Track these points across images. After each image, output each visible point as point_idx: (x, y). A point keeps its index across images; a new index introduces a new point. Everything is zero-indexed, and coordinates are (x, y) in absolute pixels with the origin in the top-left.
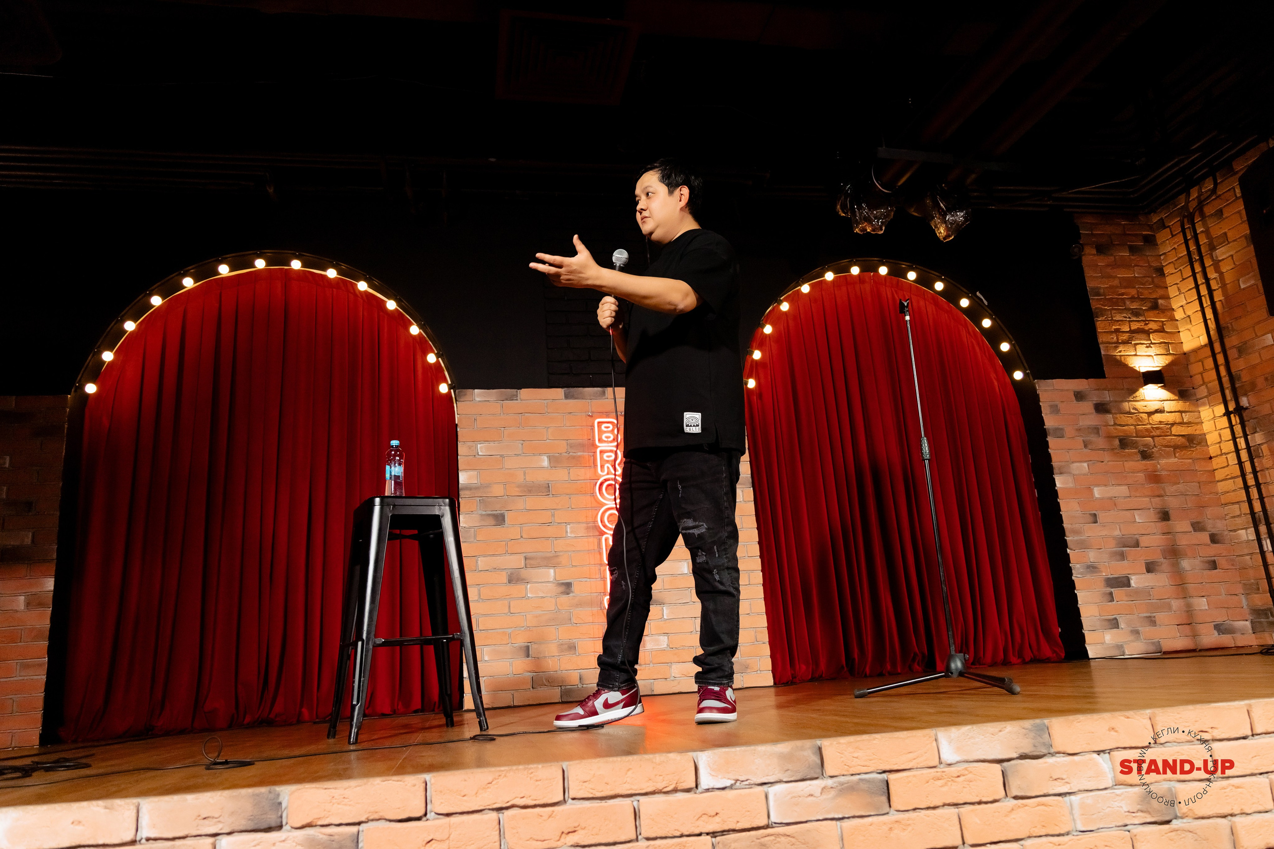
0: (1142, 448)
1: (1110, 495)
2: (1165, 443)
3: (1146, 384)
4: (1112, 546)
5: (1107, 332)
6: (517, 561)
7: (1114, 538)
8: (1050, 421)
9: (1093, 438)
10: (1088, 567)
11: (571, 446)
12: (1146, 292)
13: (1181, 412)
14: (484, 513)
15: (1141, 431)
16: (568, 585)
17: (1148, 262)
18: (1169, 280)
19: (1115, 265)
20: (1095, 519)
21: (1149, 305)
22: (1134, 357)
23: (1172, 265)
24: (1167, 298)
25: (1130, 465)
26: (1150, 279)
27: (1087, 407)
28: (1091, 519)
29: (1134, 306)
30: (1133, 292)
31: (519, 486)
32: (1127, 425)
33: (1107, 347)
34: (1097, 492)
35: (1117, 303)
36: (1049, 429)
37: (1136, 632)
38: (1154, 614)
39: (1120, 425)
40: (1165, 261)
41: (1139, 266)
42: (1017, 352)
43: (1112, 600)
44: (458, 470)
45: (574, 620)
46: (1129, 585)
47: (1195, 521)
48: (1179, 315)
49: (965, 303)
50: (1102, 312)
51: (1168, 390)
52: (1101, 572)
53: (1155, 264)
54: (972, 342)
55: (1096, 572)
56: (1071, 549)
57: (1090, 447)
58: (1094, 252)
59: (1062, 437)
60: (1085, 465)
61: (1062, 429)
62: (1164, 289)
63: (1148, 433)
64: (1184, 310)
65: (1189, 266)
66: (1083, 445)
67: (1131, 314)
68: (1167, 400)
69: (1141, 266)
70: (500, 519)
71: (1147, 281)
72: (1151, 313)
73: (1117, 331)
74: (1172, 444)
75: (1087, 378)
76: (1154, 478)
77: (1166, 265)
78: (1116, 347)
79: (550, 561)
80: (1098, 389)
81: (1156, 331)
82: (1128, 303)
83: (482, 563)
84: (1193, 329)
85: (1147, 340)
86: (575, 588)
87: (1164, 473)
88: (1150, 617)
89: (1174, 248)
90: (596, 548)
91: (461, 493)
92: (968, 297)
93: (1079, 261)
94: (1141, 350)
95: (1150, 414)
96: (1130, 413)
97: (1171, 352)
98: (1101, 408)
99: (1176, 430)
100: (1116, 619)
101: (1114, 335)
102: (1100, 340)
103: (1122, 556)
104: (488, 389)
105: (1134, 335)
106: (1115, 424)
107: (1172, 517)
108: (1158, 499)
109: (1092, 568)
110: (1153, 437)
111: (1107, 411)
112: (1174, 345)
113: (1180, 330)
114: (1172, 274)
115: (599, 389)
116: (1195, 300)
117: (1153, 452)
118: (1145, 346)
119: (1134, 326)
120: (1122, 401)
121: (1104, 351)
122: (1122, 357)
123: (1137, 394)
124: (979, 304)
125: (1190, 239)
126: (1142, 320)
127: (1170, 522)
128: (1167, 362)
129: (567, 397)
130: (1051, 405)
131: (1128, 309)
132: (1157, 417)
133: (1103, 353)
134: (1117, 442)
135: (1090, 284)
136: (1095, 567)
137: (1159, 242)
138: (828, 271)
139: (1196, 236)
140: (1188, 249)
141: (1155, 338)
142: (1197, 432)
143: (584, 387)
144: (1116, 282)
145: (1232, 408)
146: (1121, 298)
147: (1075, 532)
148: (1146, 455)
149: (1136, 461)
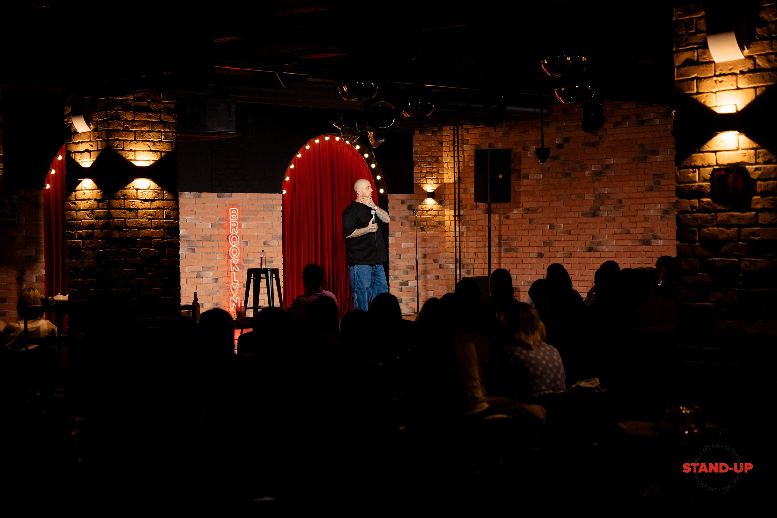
0: (421, 226)
1: (407, 247)
2: (430, 224)
3: (428, 198)
4: (404, 269)
5: (417, 172)
6: (199, 269)
7: (406, 265)
9: (405, 221)
10: (395, 277)
11: (219, 219)
12: (435, 153)
13: (438, 210)
14: (188, 247)
15: (422, 218)
16: (216, 279)
17: (438, 139)
18: (444, 148)
19: (425, 140)
21: (435, 159)
22: (425, 184)
23: (446, 142)
24: (442, 156)
27: (405, 207)
28: (399, 257)
29: (429, 160)
30: (430, 153)
31: (200, 237)
32: (418, 216)
33: (416, 179)
34: (403, 245)
35: (423, 158)
37: (407, 304)
38: (414, 297)
40: (445, 139)
41: (434, 141)
42: (383, 181)
43: (401, 291)
44: (179, 228)
45: (218, 294)
46: (408, 285)
47: (435, 259)
48: (445, 166)
49: (366, 156)
50: (417, 163)
51: (435, 200)
52: (399, 279)
53: (440, 140)
54: (364, 170)
55: (398, 279)
56: (390, 269)
57: (403, 225)
58: (418, 133)
59: (394, 220)
60: (400, 233)
62: (442, 152)
63: (424, 220)
64: (447, 164)
65: (453, 146)
66: (401, 225)
67: (427, 164)
68: (434, 205)
70: (193, 250)
71: (436, 148)
72: (435, 164)
73: (421, 172)
74: (433, 225)
75: (407, 194)
76: (425, 240)
77: (445, 141)
78: (420, 180)
79: (210, 269)
80: (410, 199)
81: (435, 173)
82: (427, 158)
83: (188, 269)
84: (449, 174)
85: (431, 177)
86: (219, 280)
87: (428, 238)
88: (412, 298)
89: (449, 135)
91: (181, 238)
92: (368, 153)
93: (412, 137)
94: (429, 181)
95: (427, 211)
96: (420, 210)
97: (439, 182)
98: (410, 208)
99: (436, 219)
100: (401, 299)
101: (420, 174)
102: (414, 177)
103: (407, 273)
104: (191, 192)
105: (427, 174)
107: (428, 256)
108: (423, 249)
110: (426, 221)
111: (412, 210)
112: (441, 179)
113: (445, 173)
114: (446, 146)
115: (230, 194)
116: (452, 162)
117: (425, 228)
118: (430, 179)
119: (428, 170)
120: (418, 205)
122: (421, 185)
123: (424, 202)
124: (371, 156)
125: (456, 135)
126: (431, 167)
127: (427, 259)
128: (437, 187)
129: (218, 197)
130: (393, 206)
131: (427, 162)
132: (429, 212)
133: (414, 182)
134: (413, 223)
135: (415, 149)
136: (397, 278)
137: (444, 129)
138: (317, 139)
139: (458, 135)
140: (454, 138)
141: (434, 176)
142: (443, 220)
143: (225, 193)
144: (424, 148)
145: (457, 214)
146: (425, 156)
147: (393, 262)
148: (422, 230)
149: (419, 232)
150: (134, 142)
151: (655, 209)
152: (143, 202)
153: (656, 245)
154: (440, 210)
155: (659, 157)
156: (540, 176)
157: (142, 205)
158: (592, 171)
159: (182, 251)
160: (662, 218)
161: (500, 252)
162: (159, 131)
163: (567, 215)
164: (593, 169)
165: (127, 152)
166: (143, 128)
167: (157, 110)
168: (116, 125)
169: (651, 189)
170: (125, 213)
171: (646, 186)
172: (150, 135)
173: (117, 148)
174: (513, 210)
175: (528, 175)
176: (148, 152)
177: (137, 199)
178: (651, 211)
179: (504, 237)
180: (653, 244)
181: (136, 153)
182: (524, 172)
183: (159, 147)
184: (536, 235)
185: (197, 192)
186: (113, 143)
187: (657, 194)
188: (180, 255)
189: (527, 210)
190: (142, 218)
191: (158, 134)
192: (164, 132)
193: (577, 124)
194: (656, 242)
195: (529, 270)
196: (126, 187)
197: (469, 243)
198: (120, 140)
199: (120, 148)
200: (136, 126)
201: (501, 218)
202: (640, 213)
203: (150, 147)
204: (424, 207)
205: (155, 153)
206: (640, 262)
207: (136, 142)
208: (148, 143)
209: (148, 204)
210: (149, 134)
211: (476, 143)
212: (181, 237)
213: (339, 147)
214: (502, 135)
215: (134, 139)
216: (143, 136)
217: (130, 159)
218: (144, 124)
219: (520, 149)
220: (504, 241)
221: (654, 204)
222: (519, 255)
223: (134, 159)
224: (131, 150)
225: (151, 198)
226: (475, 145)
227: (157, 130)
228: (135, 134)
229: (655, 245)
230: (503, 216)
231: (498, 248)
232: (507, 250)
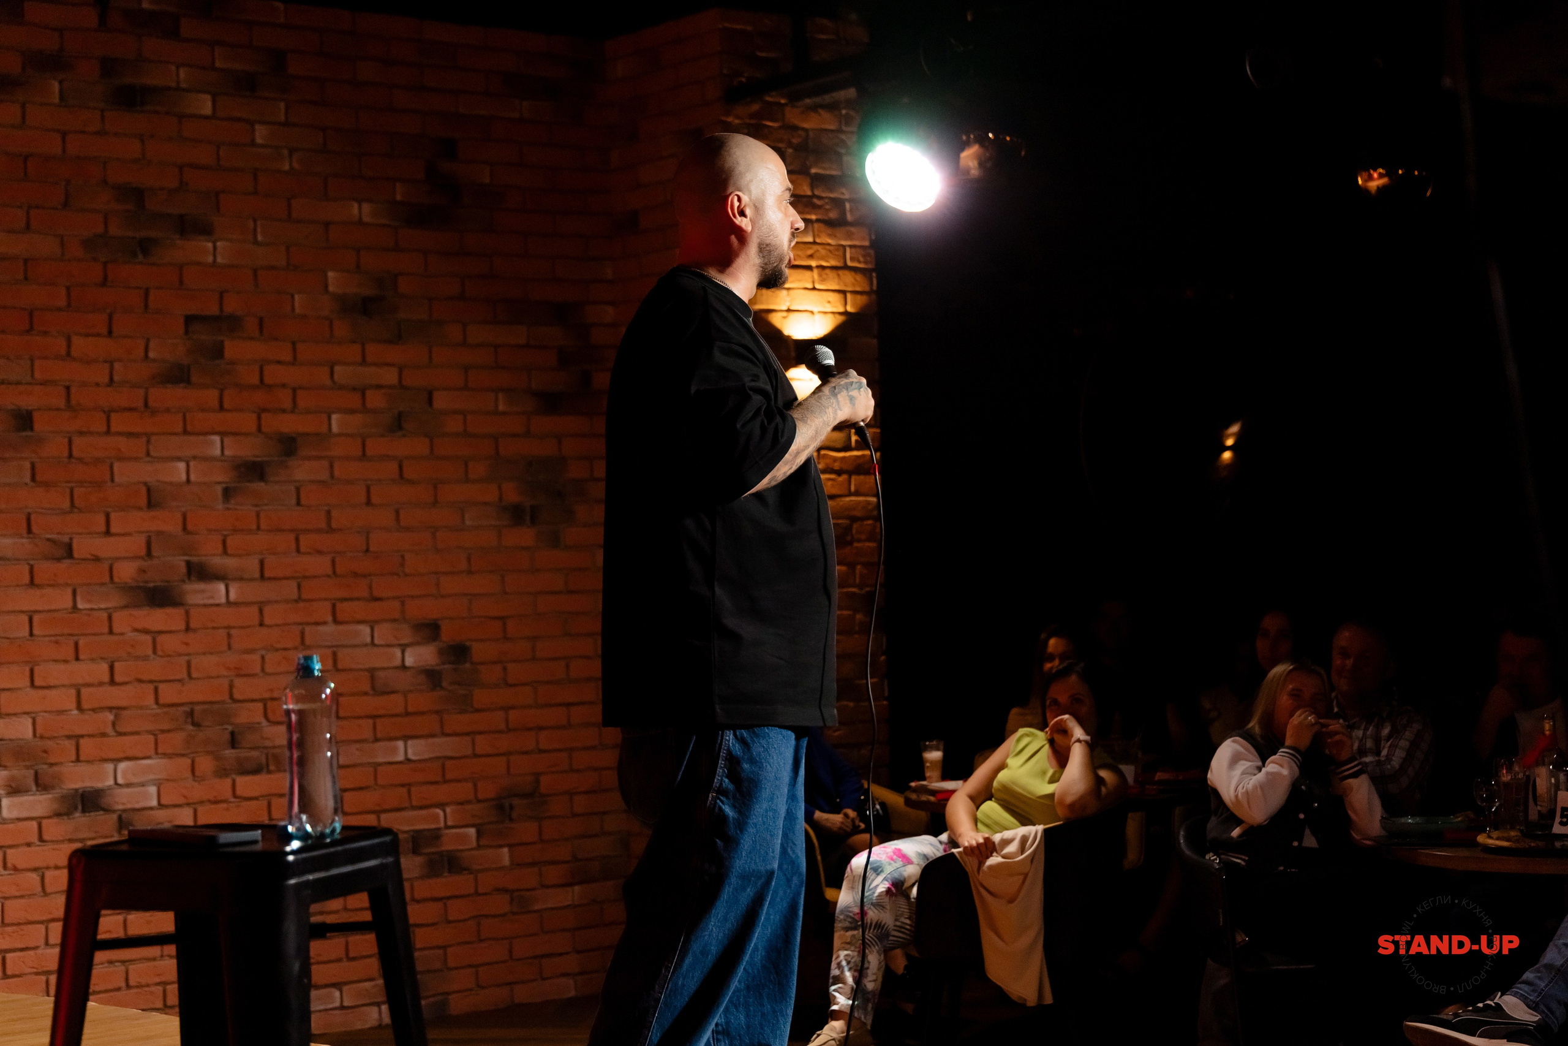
151: (195, 458)
153: (207, 601)
155: (215, 248)
160: (227, 493)
169: (178, 375)
171: (154, 360)
178: (182, 466)
180: (192, 599)
187: (211, 396)
194: (203, 591)
202: (125, 473)
206: (126, 680)
221: (192, 438)
229: (201, 602)
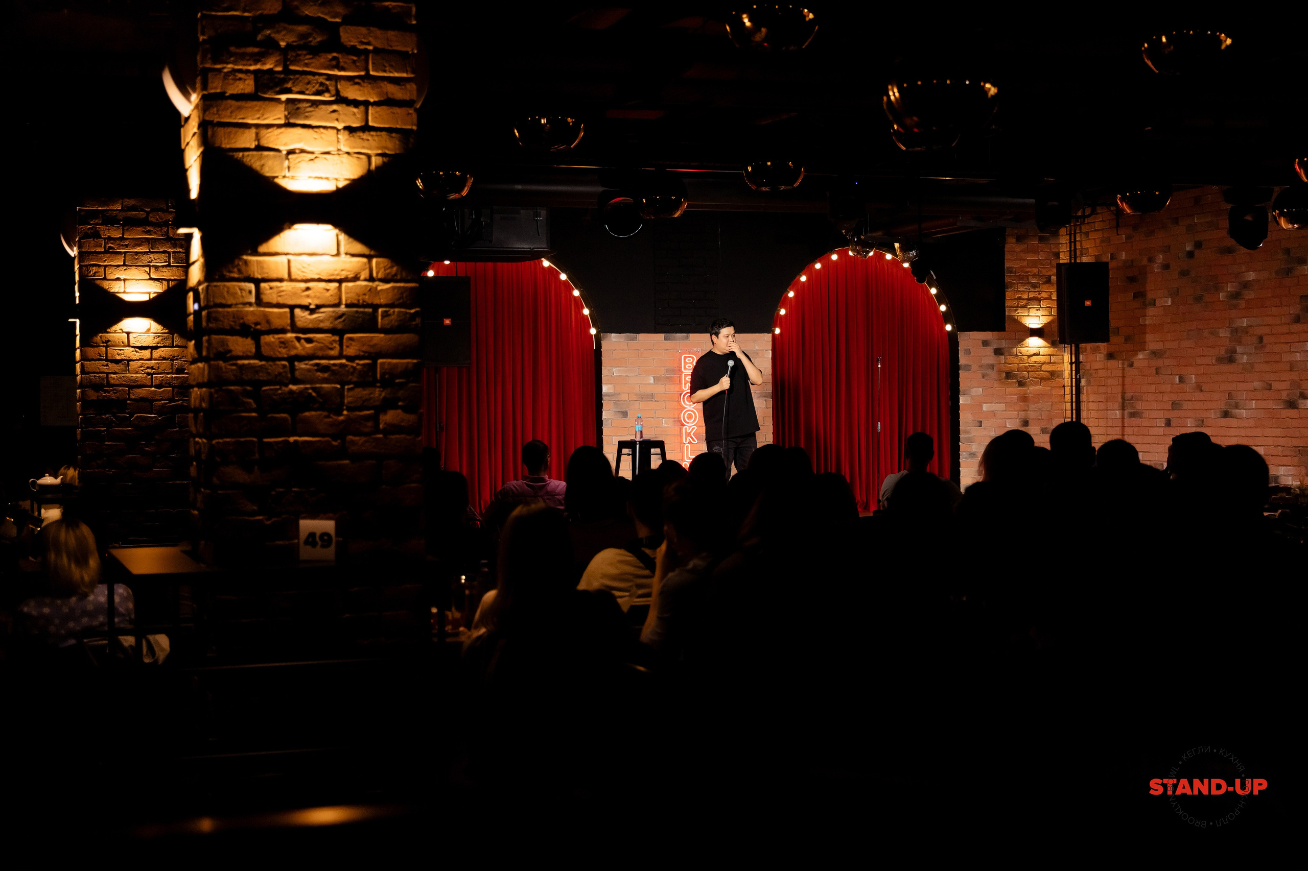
0: (1019, 379)
1: (992, 409)
2: (1035, 376)
3: (1031, 336)
5: (1012, 299)
8: (963, 360)
9: (989, 372)
10: (970, 454)
11: (667, 371)
14: (616, 410)
15: (1021, 367)
17: (1050, 248)
19: (1027, 251)
20: (980, 424)
21: (1045, 280)
22: (1027, 317)
23: (1064, 253)
25: (1009, 390)
26: (1049, 261)
27: (989, 351)
28: (978, 424)
29: (1034, 281)
30: (1035, 270)
31: (636, 395)
32: (1013, 364)
33: (1010, 310)
34: (985, 407)
35: (1020, 278)
36: (961, 365)
39: (1008, 364)
40: (1061, 249)
41: (1042, 251)
42: (950, 312)
50: (1011, 284)
51: (1045, 340)
53: (1054, 250)
55: (975, 458)
56: (961, 443)
57: (986, 378)
58: (1014, 241)
59: (969, 370)
60: (981, 389)
61: (971, 366)
63: (1026, 369)
66: (981, 376)
67: (1030, 286)
68: (1043, 347)
69: (1044, 252)
70: (625, 414)
72: (1045, 286)
73: (1019, 298)
74: (1040, 377)
75: (993, 331)
76: (1024, 399)
77: (1061, 252)
78: (1016, 310)
80: (999, 339)
82: (1030, 278)
85: (1038, 305)
87: (1031, 396)
90: (679, 433)
91: (604, 398)
93: (1004, 247)
94: (1033, 312)
95: (1029, 356)
96: (1017, 355)
97: (1052, 314)
98: (998, 352)
99: (1044, 368)
101: (1017, 301)
102: (1006, 305)
104: (620, 333)
105: (1029, 301)
106: (1005, 363)
107: (1030, 422)
108: (1023, 413)
109: (973, 455)
110: (1028, 372)
111: (1002, 354)
112: (1055, 309)
114: (1063, 259)
115: (685, 334)
117: (1026, 382)
118: (1036, 309)
119: (1031, 295)
120: (1013, 347)
121: (1008, 312)
122: (1019, 317)
123: (1024, 342)
124: (931, 278)
125: (1073, 242)
126: (1038, 291)
127: (1028, 427)
128: (1048, 321)
129: (666, 339)
130: (966, 350)
131: (1029, 283)
132: (1034, 359)
133: (1007, 314)
134: (1004, 375)
135: (1007, 265)
136: (974, 455)
137: (1061, 233)
138: (834, 253)
139: (1075, 241)
140: (1070, 248)
141: (1044, 304)
142: (1059, 369)
143: (676, 333)
144: (1025, 263)
145: (1073, 360)
146: (1026, 275)
147: (966, 432)
148: (1021, 384)
149: (1014, 388)
150: (123, 267)
151: (1302, 351)
152: (137, 350)
154: (1053, 355)
156: (1167, 302)
157: (137, 354)
158: (1227, 292)
159: (605, 415)
161: (1123, 418)
162: (164, 252)
163: (1199, 361)
164: (1229, 290)
165: (110, 282)
166: (138, 248)
167: (160, 222)
168: (91, 245)
169: (1297, 319)
170: (107, 365)
171: (1292, 314)
172: (150, 258)
173: (94, 276)
174: (1138, 354)
175: (1155, 300)
176: (146, 281)
177: (129, 346)
178: (1298, 355)
179: (1128, 396)
180: (1299, 406)
181: (127, 282)
182: (1150, 296)
183: (165, 274)
184: (1164, 392)
185: (631, 333)
186: (88, 271)
188: (602, 421)
189: (1154, 353)
190: (137, 373)
191: (164, 257)
192: (174, 252)
193: (1210, 219)
195: (1156, 445)
196: (108, 330)
197: (1090, 403)
198: (100, 266)
199: (99, 276)
200: (127, 246)
201: (1125, 366)
202: (1285, 357)
203: (149, 274)
204: (1023, 350)
205: (157, 282)
206: (1285, 436)
207: (125, 268)
208: (147, 269)
209: (146, 354)
210: (148, 256)
211: (1097, 254)
212: (604, 396)
213: (879, 265)
214: (1127, 238)
215: (122, 264)
216: (137, 259)
217: (116, 291)
218: (139, 242)
219: (1145, 261)
220: (1127, 400)
221: (1301, 344)
222: (1145, 423)
223: (123, 291)
224: (118, 279)
225: (151, 345)
226: (1095, 256)
227: (161, 250)
228: (125, 257)
229: (1302, 408)
230: (1126, 363)
231: (1121, 411)
232: (1132, 415)
